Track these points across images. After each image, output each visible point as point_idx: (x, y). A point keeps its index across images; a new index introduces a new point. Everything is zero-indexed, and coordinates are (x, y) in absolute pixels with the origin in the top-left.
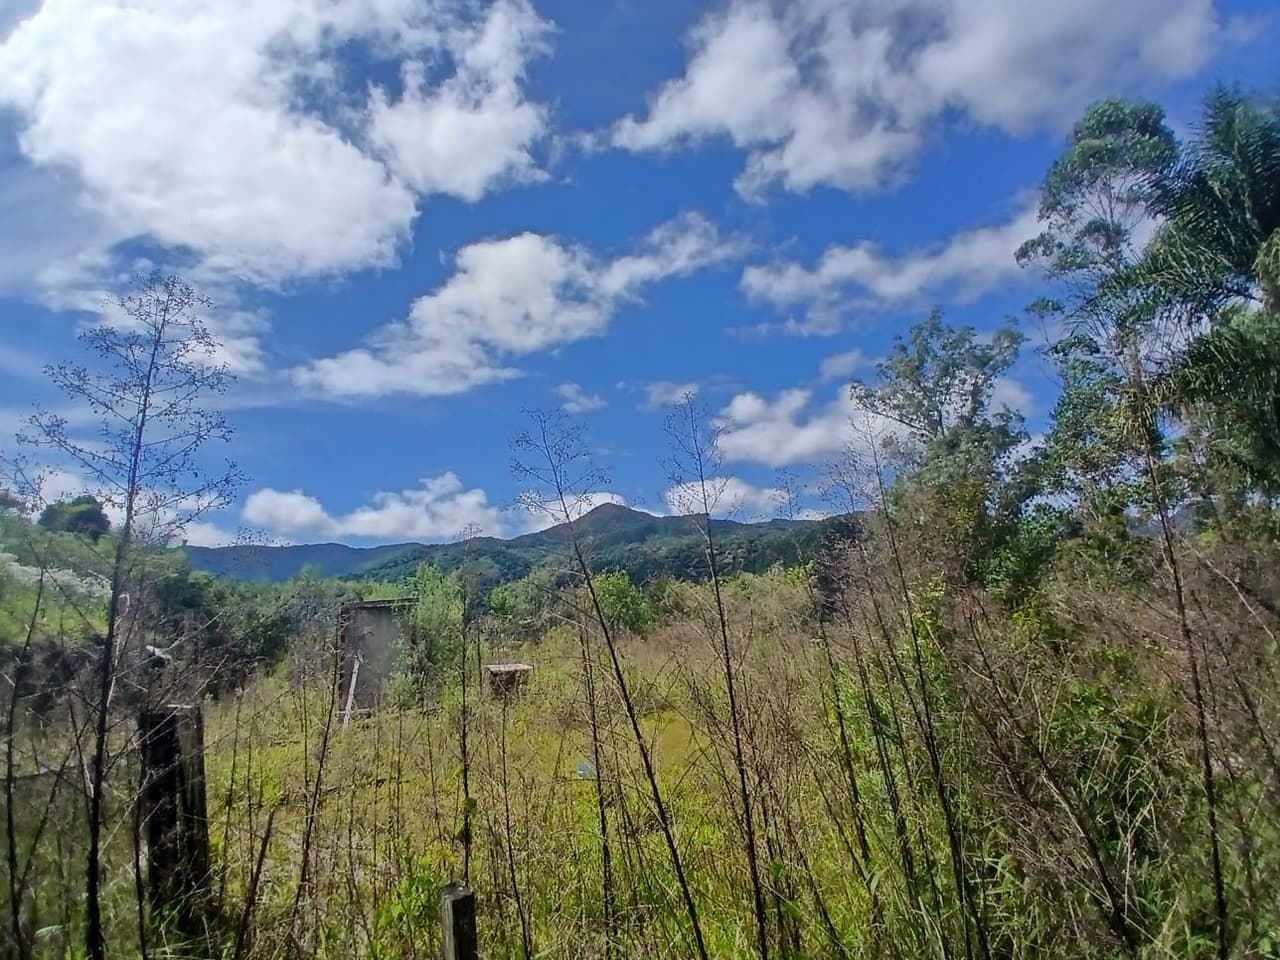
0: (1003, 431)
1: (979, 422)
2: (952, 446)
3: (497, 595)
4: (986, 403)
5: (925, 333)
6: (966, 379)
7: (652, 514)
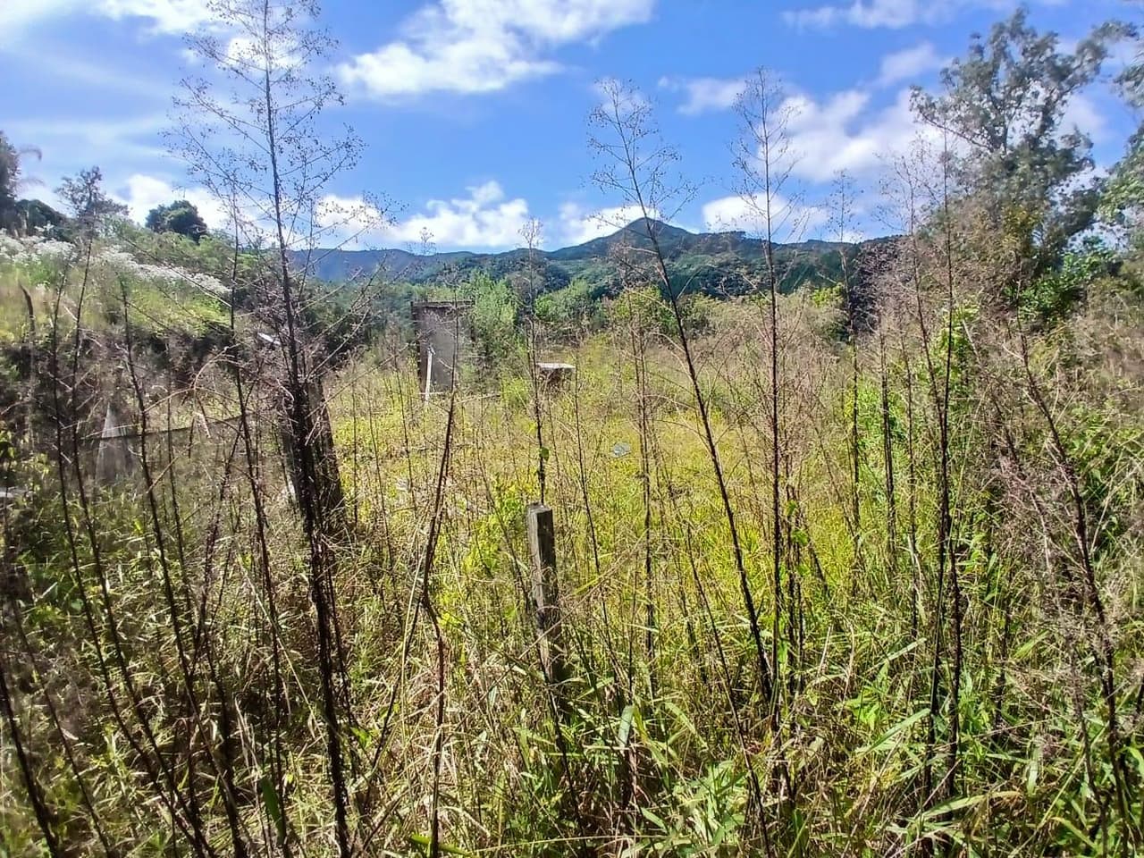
0: (1067, 154)
1: (1044, 143)
2: (1010, 166)
3: (542, 303)
4: (1056, 122)
5: (1006, 35)
6: (1039, 90)
7: (688, 231)
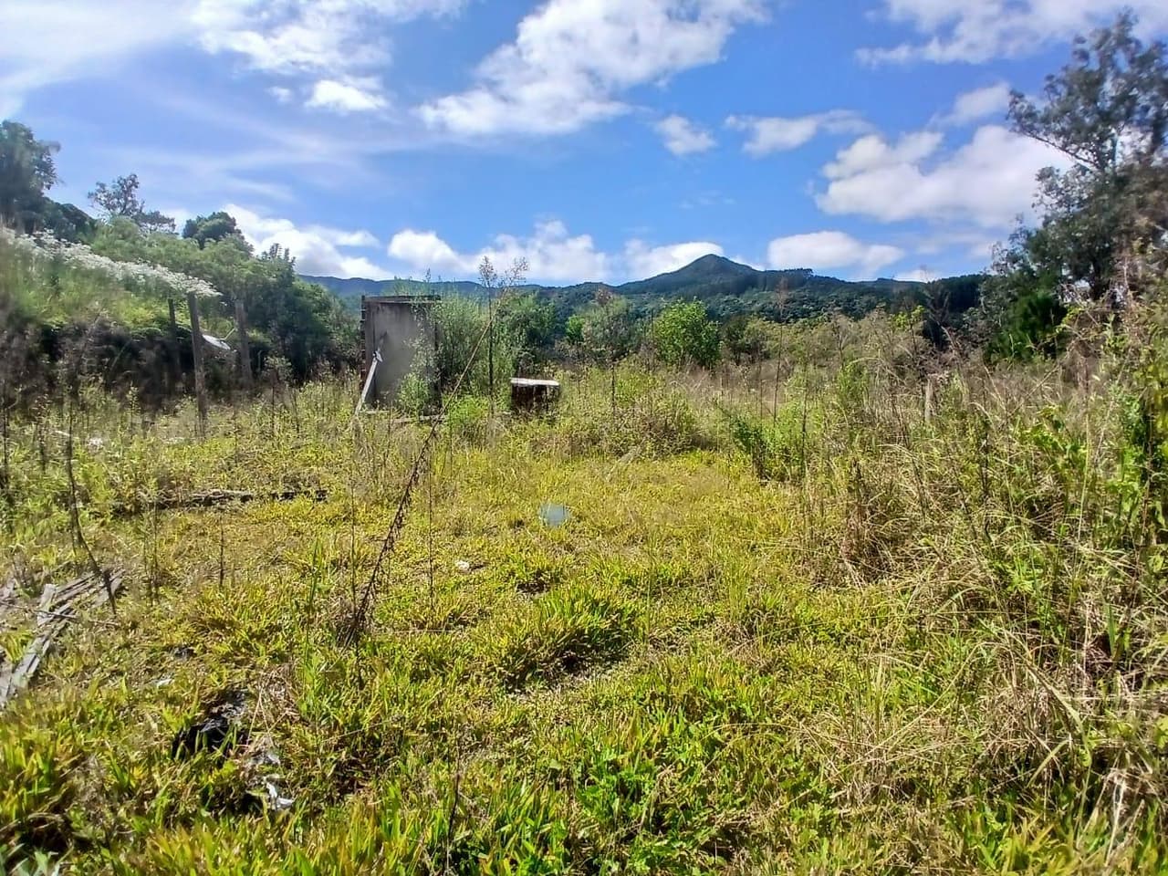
3: (575, 322)
5: (1112, 42)
7: (753, 268)
